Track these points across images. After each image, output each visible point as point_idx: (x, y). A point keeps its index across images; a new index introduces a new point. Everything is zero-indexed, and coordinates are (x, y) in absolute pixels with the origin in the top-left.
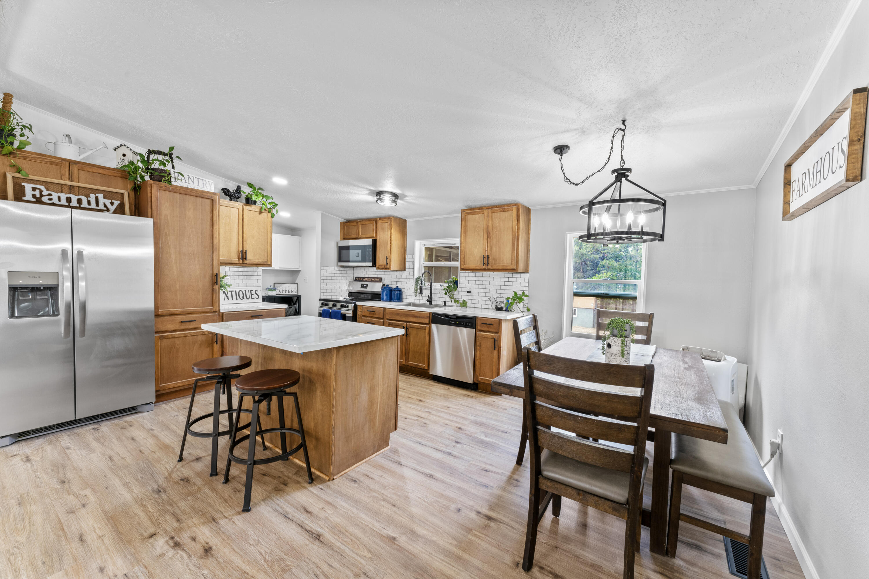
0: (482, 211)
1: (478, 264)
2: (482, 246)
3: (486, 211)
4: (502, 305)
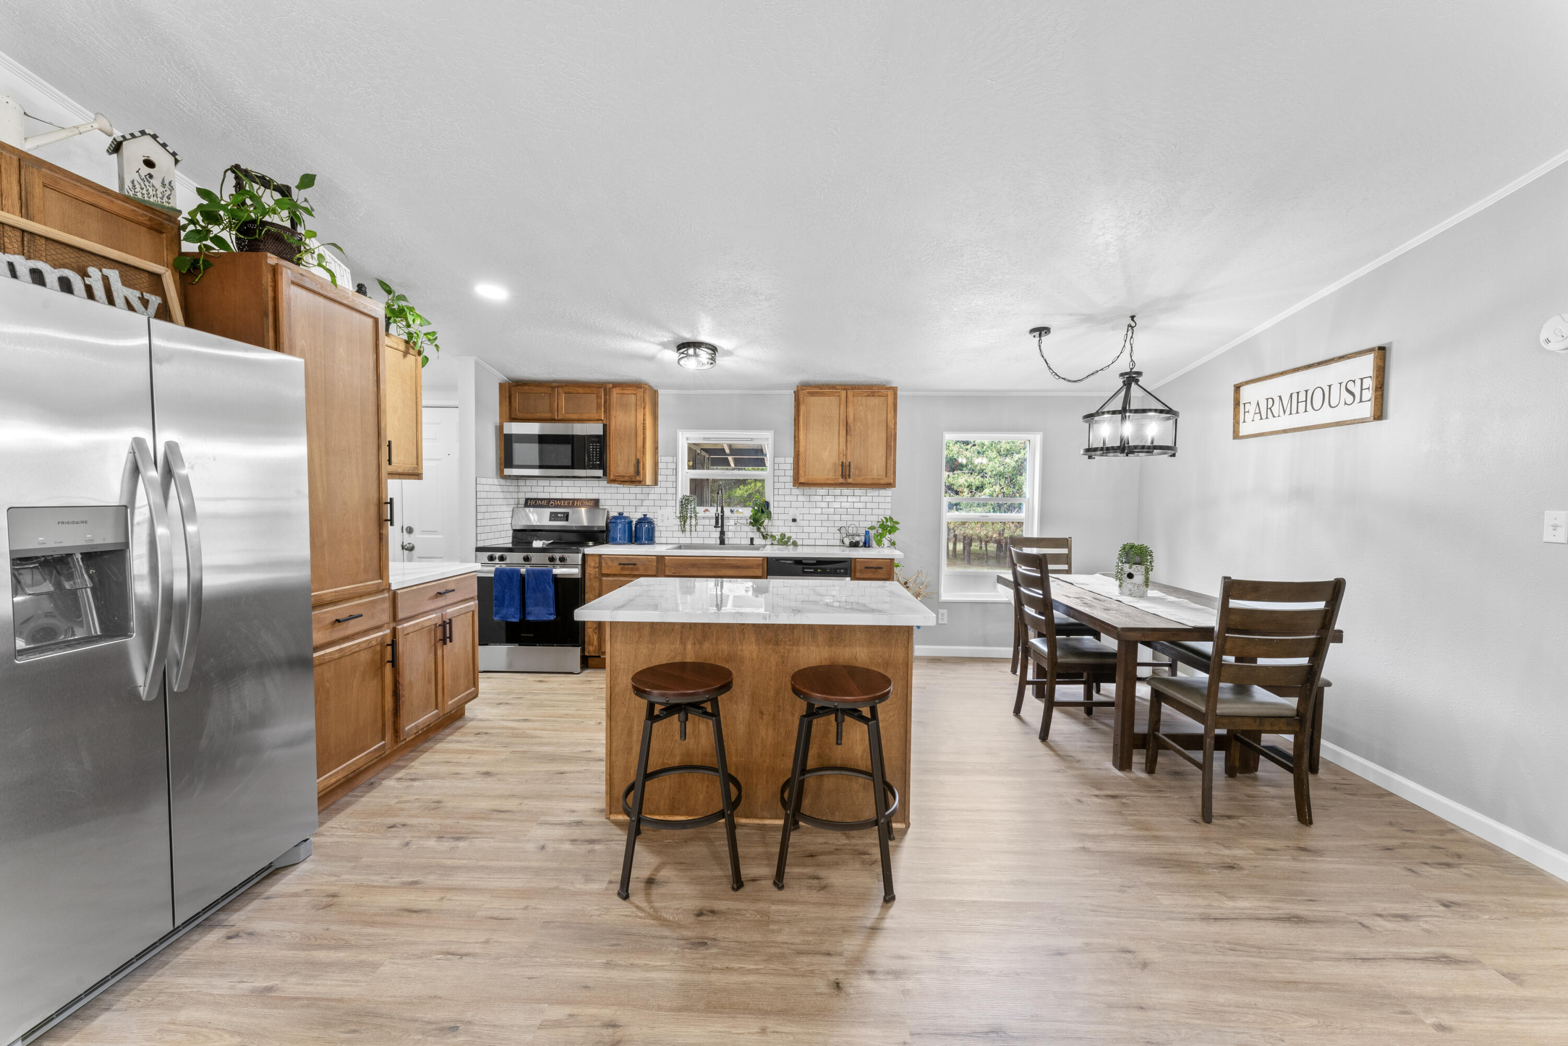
0: (836, 392)
1: (831, 476)
2: (836, 447)
3: (843, 393)
4: (857, 539)
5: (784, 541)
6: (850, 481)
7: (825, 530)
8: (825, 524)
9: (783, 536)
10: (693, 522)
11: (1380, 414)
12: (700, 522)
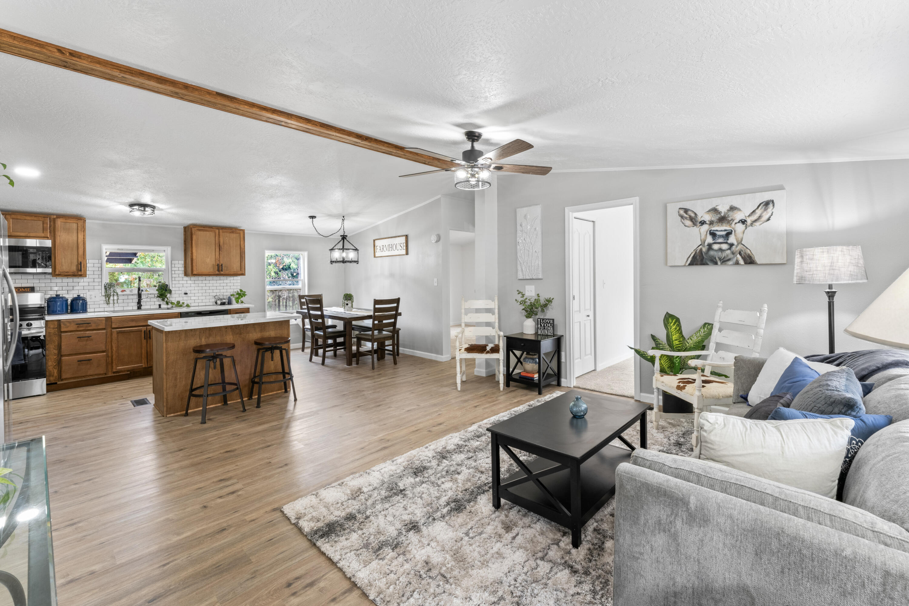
0: (213, 230)
1: (212, 270)
2: (214, 256)
3: (217, 231)
4: (224, 301)
5: (179, 304)
6: (222, 273)
7: (204, 298)
8: (204, 294)
9: (178, 302)
10: (116, 298)
11: (407, 253)
12: (120, 298)
